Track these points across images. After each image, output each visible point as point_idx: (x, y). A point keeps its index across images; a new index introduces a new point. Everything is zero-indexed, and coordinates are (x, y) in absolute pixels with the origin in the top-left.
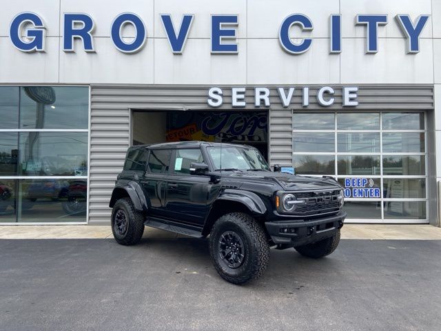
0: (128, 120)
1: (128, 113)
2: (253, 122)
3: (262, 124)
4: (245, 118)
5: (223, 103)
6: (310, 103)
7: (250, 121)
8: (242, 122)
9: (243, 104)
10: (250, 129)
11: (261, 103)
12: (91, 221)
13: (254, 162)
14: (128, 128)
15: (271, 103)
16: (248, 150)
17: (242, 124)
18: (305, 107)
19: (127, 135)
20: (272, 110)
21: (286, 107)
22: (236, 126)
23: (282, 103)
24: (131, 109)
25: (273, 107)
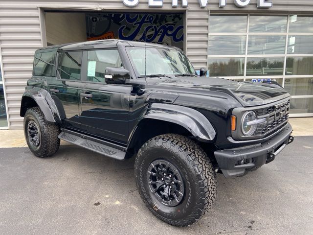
0: (38, 21)
1: (38, 13)
2: (162, 30)
3: (170, 33)
4: (155, 27)
5: (140, 3)
6: (227, 4)
7: (160, 29)
8: (153, 30)
9: (160, 3)
10: (160, 36)
11: (179, 3)
12: (12, 126)
13: (176, 62)
14: (39, 29)
15: (189, 3)
16: (169, 50)
17: (153, 32)
18: (221, 7)
19: (39, 37)
20: (189, 11)
21: (203, 8)
22: (148, 34)
23: (199, 4)
24: (40, 8)
25: (191, 8)
